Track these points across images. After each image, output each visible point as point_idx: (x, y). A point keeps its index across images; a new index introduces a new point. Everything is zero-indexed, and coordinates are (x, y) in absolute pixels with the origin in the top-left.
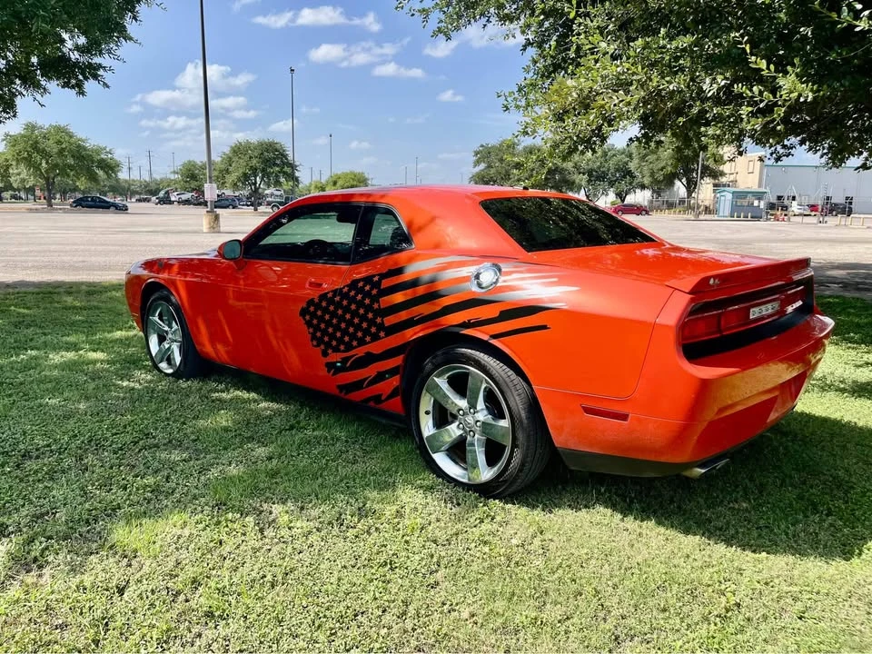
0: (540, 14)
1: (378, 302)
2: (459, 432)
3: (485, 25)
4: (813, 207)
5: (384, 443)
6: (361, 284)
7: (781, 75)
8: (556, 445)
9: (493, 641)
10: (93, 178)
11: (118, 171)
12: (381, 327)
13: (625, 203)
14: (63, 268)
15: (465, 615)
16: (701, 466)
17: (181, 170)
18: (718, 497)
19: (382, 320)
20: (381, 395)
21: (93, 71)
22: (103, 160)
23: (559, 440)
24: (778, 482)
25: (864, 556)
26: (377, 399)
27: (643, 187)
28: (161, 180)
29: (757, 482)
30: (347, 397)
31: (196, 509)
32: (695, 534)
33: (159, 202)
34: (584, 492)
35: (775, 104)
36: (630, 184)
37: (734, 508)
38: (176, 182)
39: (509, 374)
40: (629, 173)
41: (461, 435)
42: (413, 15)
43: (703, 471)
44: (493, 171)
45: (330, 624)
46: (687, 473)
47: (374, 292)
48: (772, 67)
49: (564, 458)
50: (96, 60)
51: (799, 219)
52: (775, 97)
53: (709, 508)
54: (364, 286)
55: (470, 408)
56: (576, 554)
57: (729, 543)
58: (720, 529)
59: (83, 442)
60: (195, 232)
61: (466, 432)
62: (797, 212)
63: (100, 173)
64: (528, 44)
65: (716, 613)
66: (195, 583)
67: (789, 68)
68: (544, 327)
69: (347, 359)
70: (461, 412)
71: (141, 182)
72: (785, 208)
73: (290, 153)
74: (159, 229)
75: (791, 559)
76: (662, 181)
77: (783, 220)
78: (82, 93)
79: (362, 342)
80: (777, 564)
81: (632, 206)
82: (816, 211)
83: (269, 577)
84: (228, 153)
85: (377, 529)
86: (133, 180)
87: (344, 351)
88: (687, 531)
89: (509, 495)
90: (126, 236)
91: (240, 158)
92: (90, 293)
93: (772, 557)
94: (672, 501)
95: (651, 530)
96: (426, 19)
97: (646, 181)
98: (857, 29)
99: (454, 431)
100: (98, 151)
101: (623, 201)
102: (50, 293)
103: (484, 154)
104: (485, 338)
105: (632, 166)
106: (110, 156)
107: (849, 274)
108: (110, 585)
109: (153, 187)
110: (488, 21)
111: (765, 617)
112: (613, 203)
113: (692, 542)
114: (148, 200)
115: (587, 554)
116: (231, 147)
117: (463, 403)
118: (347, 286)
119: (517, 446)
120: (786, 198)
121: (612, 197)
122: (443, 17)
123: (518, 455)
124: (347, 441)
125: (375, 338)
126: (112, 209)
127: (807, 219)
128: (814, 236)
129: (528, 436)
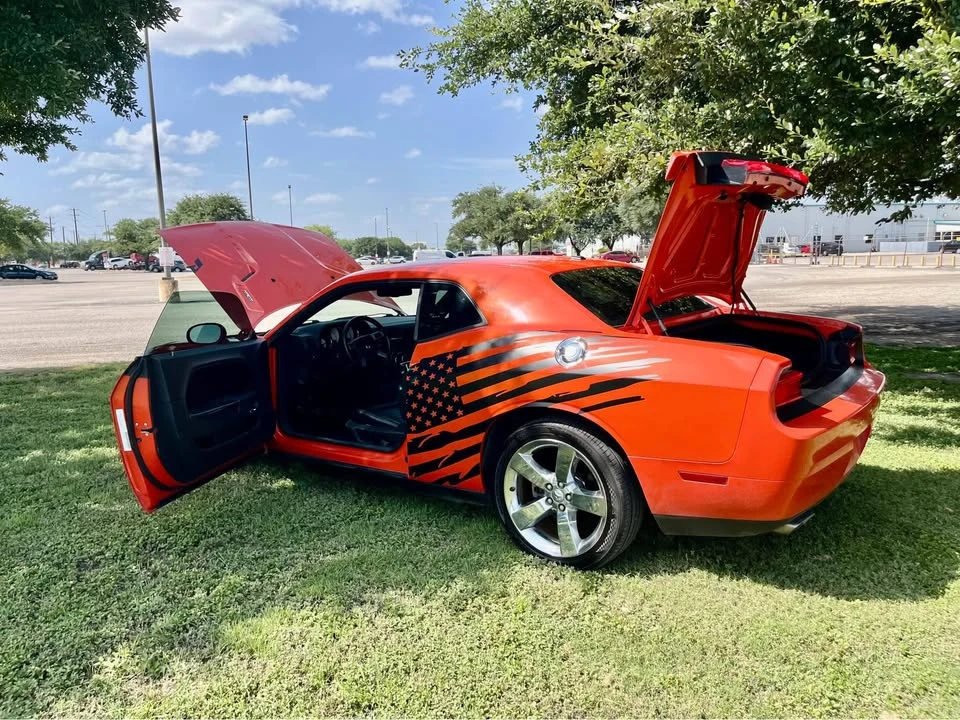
0: (553, 72)
1: (455, 380)
2: (547, 508)
3: (495, 82)
4: (804, 249)
5: (462, 524)
6: (433, 363)
7: (807, 136)
8: (653, 512)
9: (641, 703)
10: (15, 244)
11: (44, 235)
12: (459, 405)
13: (614, 249)
14: (15, 352)
15: (606, 682)
16: (793, 523)
17: (115, 230)
18: (800, 551)
19: (460, 399)
20: (458, 475)
21: (56, 134)
22: (27, 223)
23: (655, 509)
24: (852, 533)
25: (946, 595)
26: (454, 479)
27: (631, 232)
28: (90, 241)
29: (832, 534)
30: (416, 479)
31: (295, 605)
32: (791, 588)
33: (90, 268)
34: (675, 557)
35: (804, 164)
36: (617, 229)
37: (818, 561)
38: (111, 244)
39: (601, 445)
40: (617, 219)
41: (550, 510)
42: (416, 71)
43: (795, 526)
44: (474, 221)
45: (479, 703)
46: (781, 530)
47: (450, 370)
48: (798, 128)
49: (659, 524)
50: (62, 121)
51: (790, 261)
52: (803, 158)
53: (795, 563)
54: (437, 364)
55: (559, 482)
56: (687, 616)
57: (823, 592)
58: (812, 582)
59: (138, 546)
60: (150, 302)
61: (555, 506)
62: (788, 253)
63: (23, 238)
64: (541, 100)
65: (831, 658)
66: (329, 678)
67: (814, 130)
68: (638, 398)
69: (419, 440)
70: (549, 486)
71: (66, 245)
72: (777, 250)
73: (246, 208)
74: (105, 300)
75: (883, 603)
76: (652, 227)
77: (776, 263)
78: (43, 157)
79: (436, 422)
80: (872, 609)
81: (620, 253)
82: (808, 251)
83: (401, 665)
84: (174, 209)
85: (487, 610)
86: (57, 244)
87: (415, 432)
88: (782, 586)
89: (604, 566)
90: (71, 310)
91: (189, 215)
92: (61, 381)
93: (865, 602)
94: (759, 559)
95: (749, 588)
96: (430, 75)
97: (635, 226)
98: (879, 97)
99: (541, 507)
100: (20, 213)
101: (611, 248)
102: (13, 383)
103: (464, 203)
104: (576, 411)
105: (619, 210)
106: (34, 218)
107: (857, 318)
108: (241, 688)
109: (81, 250)
110: (497, 78)
111: (875, 658)
112: (601, 251)
113: (789, 595)
114: (75, 266)
115: (697, 615)
116: (178, 203)
117: (551, 477)
118: (417, 365)
119: (614, 517)
120: (776, 239)
121: (599, 244)
122: (448, 73)
123: (615, 524)
124: (420, 525)
125: (452, 416)
126: (39, 278)
127: (799, 261)
128: (809, 278)
129: (625, 506)
